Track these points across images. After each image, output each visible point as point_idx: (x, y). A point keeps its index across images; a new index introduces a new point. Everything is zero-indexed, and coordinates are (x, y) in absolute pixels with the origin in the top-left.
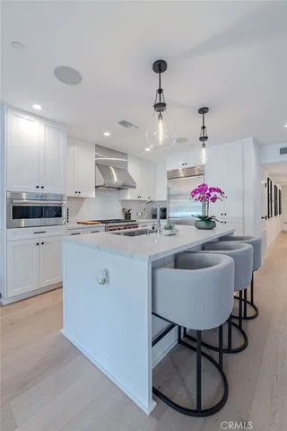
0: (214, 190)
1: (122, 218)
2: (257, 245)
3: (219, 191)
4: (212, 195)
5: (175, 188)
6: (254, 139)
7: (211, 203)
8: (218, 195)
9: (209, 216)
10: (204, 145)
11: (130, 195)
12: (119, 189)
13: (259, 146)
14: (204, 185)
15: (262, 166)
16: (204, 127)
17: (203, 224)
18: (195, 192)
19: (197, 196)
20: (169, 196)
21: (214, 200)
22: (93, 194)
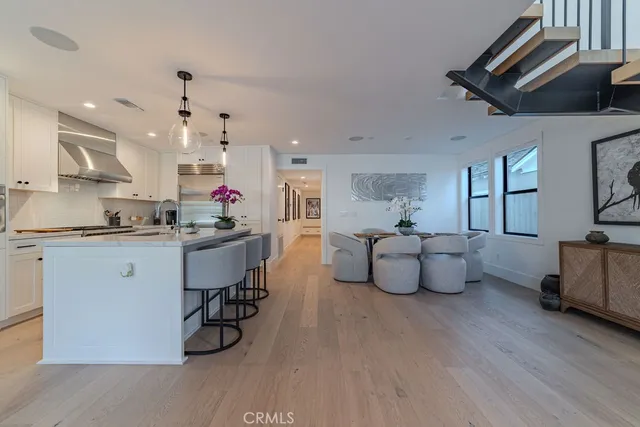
0: (234, 192)
1: (105, 223)
2: (266, 238)
3: (239, 193)
4: (232, 196)
5: (188, 186)
6: (271, 147)
7: (231, 205)
8: (237, 197)
9: (229, 216)
10: (224, 149)
11: (119, 192)
12: (98, 181)
13: (276, 154)
14: (224, 186)
15: (278, 172)
16: (224, 132)
17: (223, 224)
18: (215, 193)
19: (217, 197)
20: (181, 196)
21: (233, 201)
22: (54, 187)
